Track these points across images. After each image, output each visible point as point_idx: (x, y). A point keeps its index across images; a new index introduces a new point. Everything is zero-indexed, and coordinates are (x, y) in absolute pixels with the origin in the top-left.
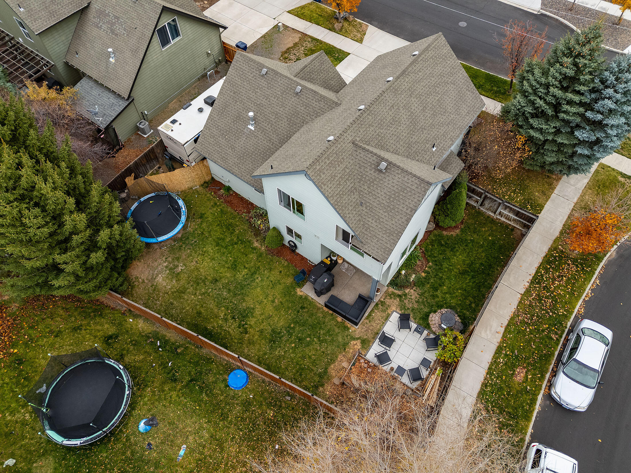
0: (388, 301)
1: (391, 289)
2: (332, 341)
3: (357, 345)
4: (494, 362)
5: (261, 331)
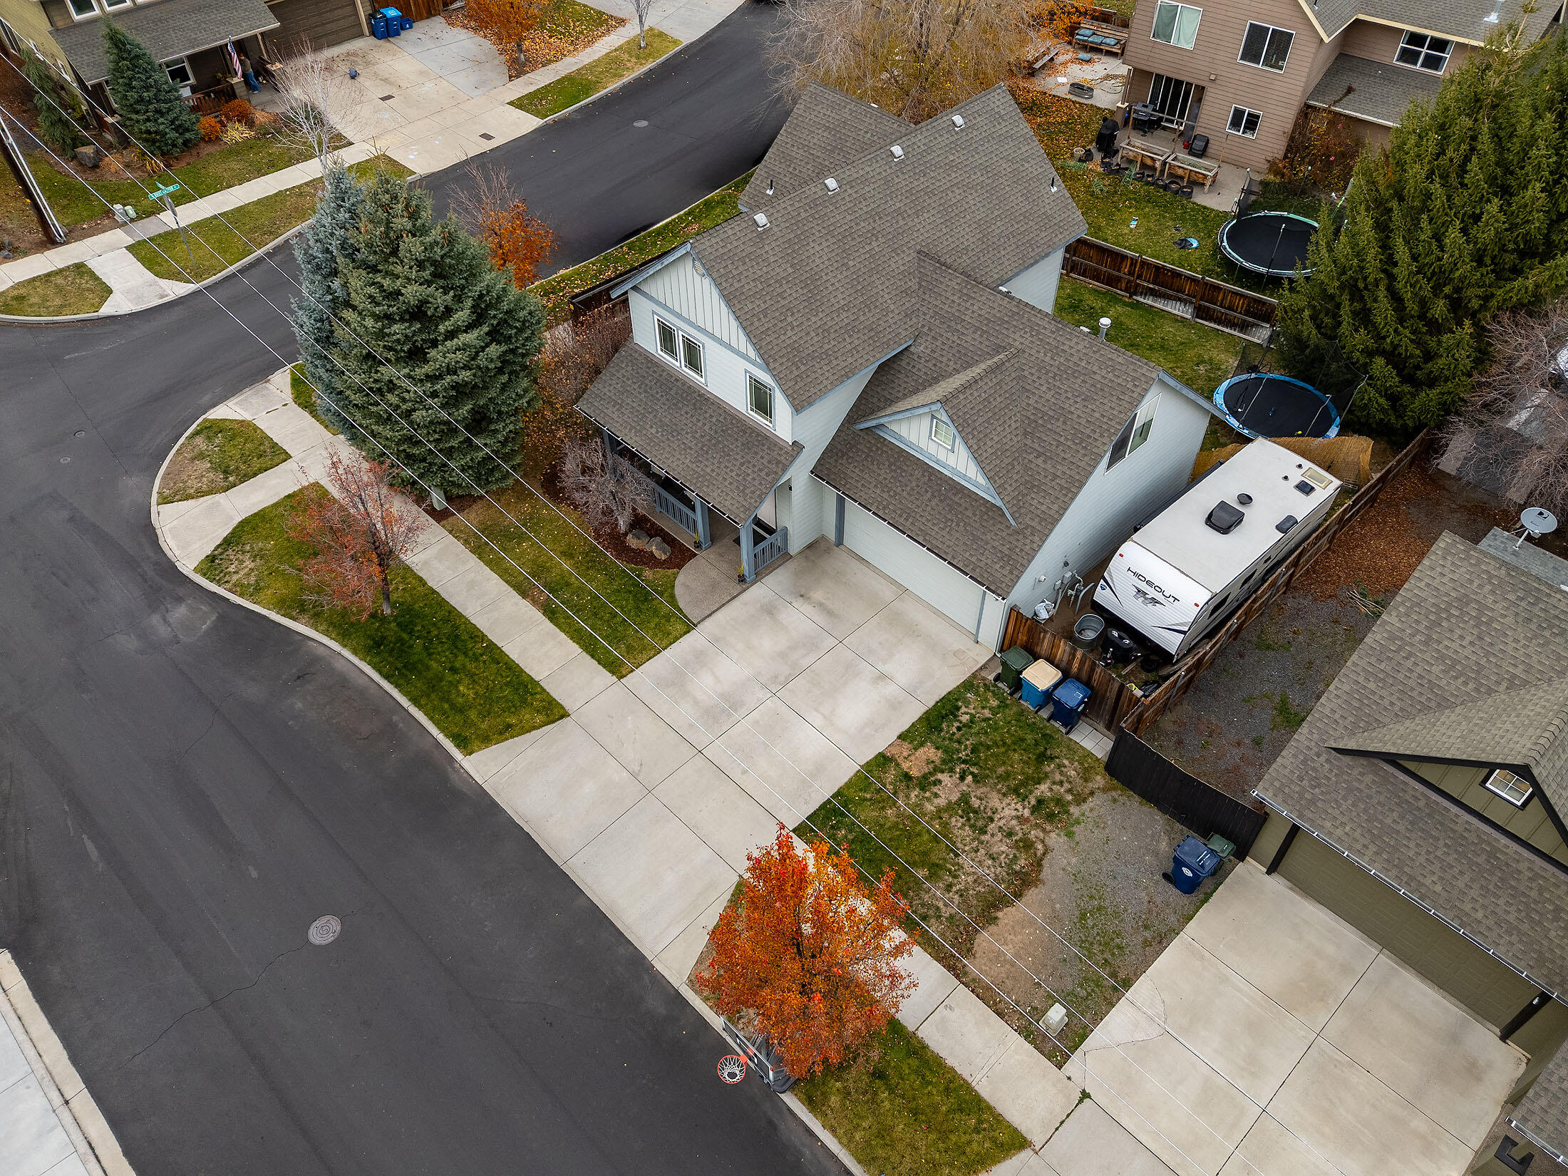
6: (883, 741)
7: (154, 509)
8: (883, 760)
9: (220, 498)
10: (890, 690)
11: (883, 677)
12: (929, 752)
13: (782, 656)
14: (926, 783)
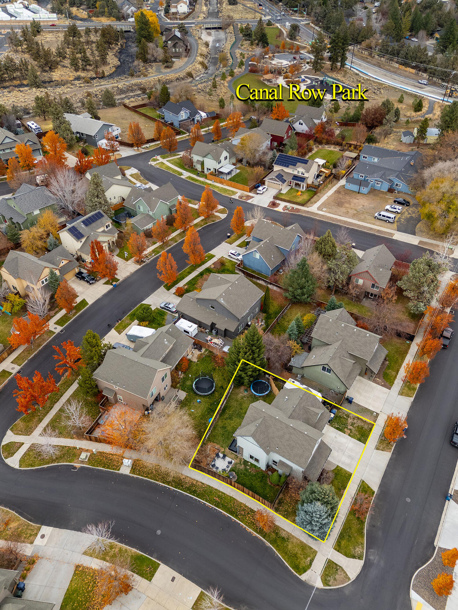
0: (238, 459)
1: (243, 460)
2: (223, 443)
3: (223, 450)
4: (219, 491)
5: (226, 424)
6: (346, 436)
7: (352, 580)
8: (349, 435)
9: (344, 567)
10: (337, 436)
11: (335, 437)
12: (346, 430)
13: (337, 451)
14: (350, 430)
